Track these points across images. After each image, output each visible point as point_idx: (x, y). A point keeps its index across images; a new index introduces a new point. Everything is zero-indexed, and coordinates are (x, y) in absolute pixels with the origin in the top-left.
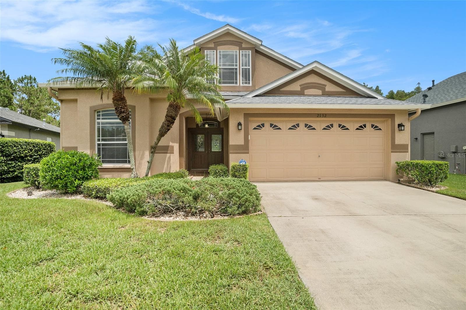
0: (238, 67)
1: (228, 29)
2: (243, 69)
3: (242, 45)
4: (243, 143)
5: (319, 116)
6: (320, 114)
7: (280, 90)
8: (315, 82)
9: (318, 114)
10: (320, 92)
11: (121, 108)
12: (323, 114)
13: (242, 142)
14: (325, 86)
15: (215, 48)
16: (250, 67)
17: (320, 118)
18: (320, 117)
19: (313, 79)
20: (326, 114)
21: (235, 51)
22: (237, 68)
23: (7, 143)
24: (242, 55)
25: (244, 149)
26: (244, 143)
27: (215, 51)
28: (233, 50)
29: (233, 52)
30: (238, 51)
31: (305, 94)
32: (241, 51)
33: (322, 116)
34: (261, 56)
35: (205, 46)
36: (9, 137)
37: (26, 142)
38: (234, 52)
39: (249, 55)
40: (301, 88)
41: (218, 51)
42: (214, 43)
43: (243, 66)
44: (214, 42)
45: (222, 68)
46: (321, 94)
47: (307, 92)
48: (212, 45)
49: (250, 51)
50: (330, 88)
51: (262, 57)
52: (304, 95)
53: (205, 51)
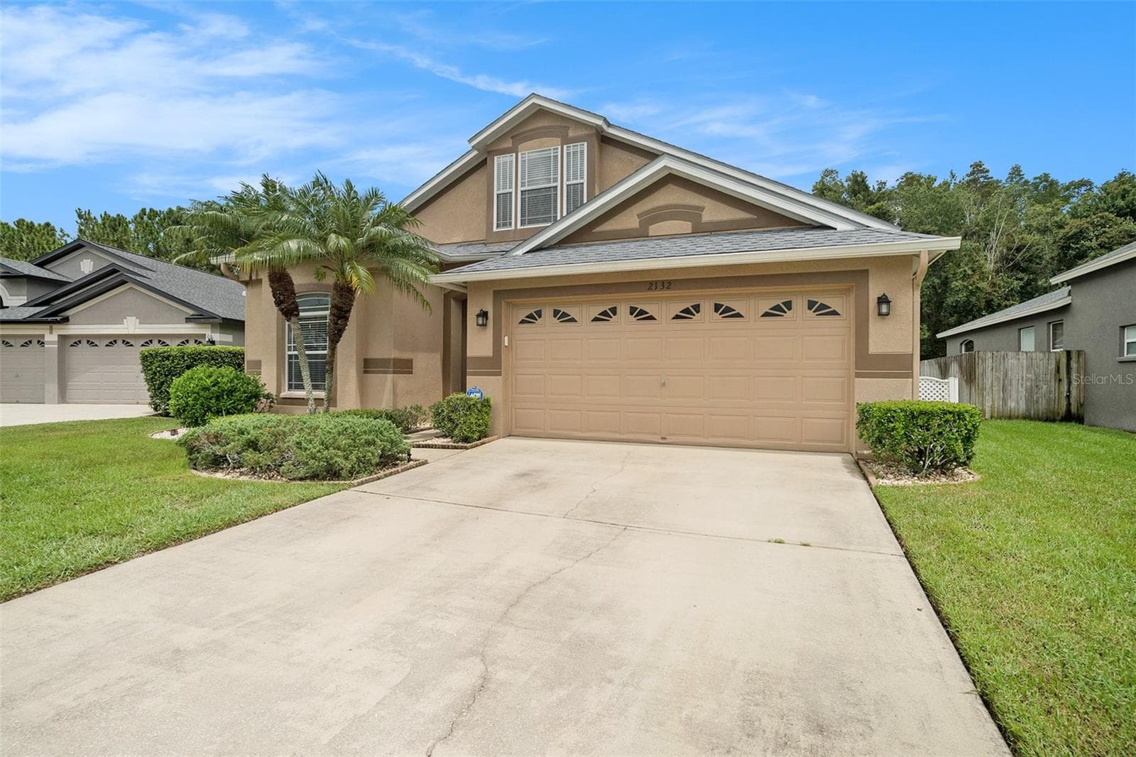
0: (559, 184)
1: (534, 103)
2: (570, 185)
3: (567, 133)
4: (490, 354)
5: (654, 287)
6: (656, 282)
7: (594, 231)
8: (675, 202)
9: (651, 283)
10: (686, 226)
11: (279, 293)
12: (663, 282)
13: (488, 352)
14: (702, 209)
15: (514, 150)
16: (585, 181)
17: (656, 293)
18: (656, 288)
19: (671, 196)
20: (670, 282)
21: (554, 149)
22: (556, 187)
23: (200, 354)
24: (568, 154)
25: (492, 365)
26: (493, 353)
27: (514, 154)
28: (552, 146)
29: (549, 152)
30: (560, 147)
31: (650, 235)
32: (565, 147)
33: (660, 286)
34: (616, 149)
35: (496, 148)
36: (222, 343)
37: (230, 352)
38: (552, 151)
39: (582, 152)
40: (640, 222)
41: (519, 154)
42: (512, 138)
43: (568, 180)
44: (512, 135)
45: (528, 191)
46: (690, 232)
47: (654, 229)
48: (508, 144)
49: (586, 144)
50: (713, 212)
51: (619, 153)
52: (647, 237)
53: (496, 157)
